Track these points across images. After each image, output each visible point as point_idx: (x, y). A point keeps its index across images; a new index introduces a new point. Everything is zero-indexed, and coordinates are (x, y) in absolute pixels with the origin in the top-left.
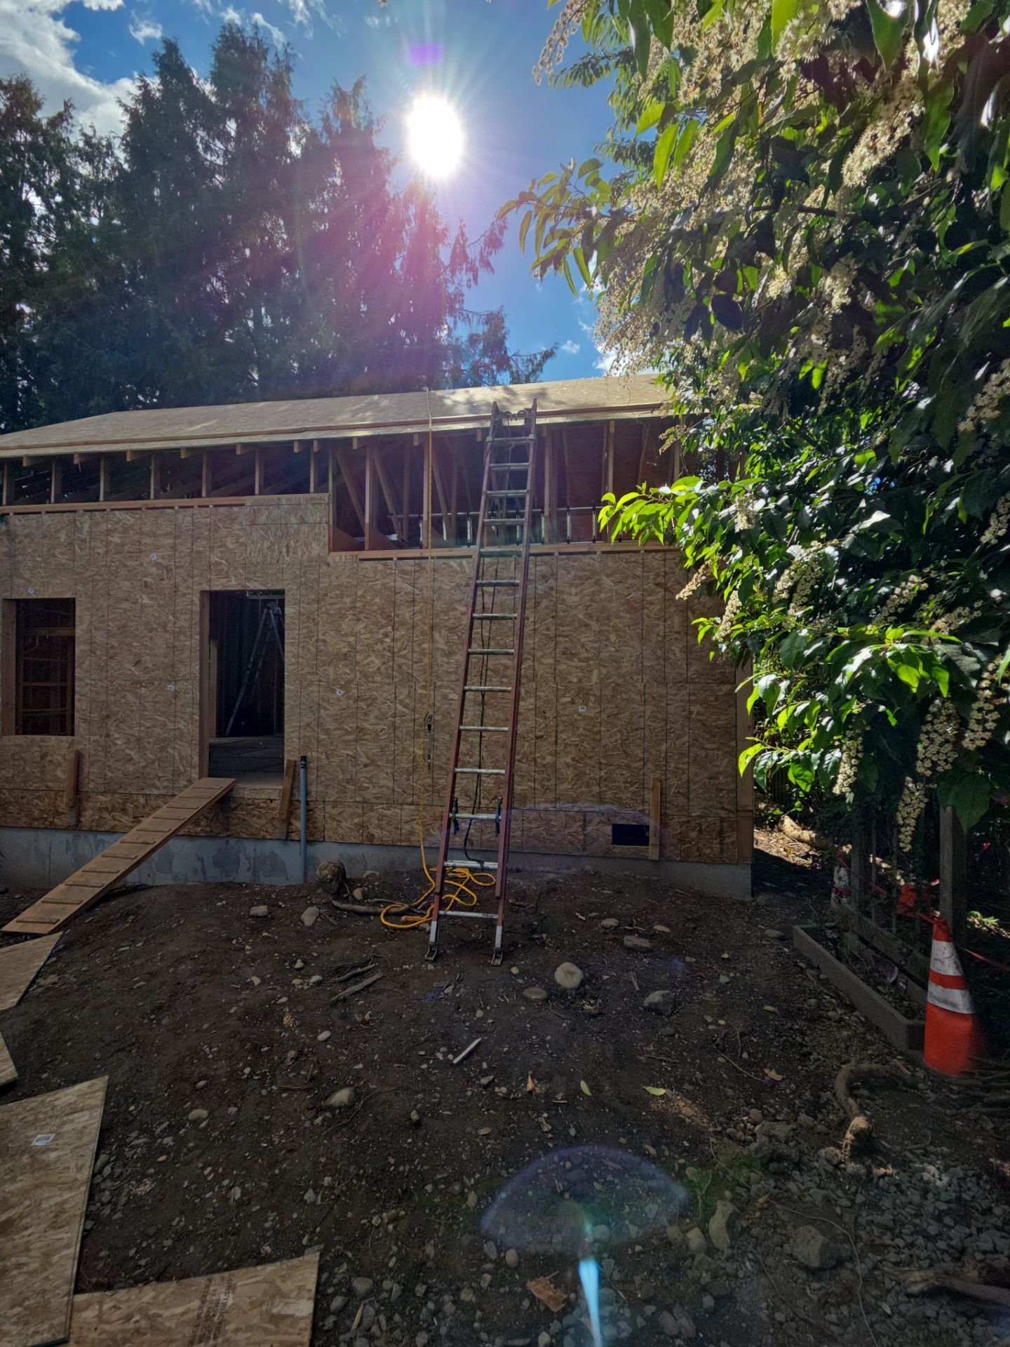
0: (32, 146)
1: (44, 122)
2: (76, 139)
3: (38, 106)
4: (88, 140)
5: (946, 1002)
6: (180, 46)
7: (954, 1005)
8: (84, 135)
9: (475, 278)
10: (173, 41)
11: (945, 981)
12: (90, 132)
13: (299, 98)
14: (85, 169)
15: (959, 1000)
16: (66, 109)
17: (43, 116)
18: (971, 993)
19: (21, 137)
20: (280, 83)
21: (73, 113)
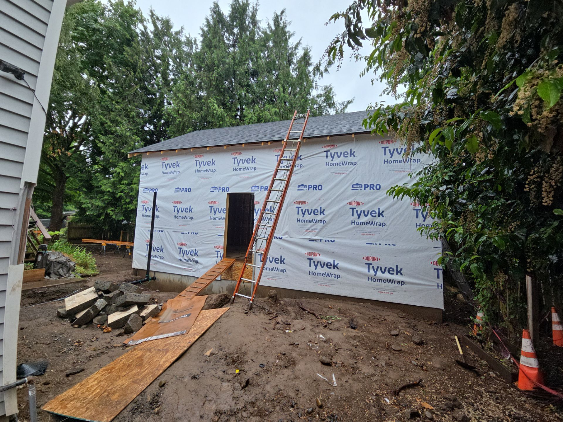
0: (170, 42)
1: (174, 33)
2: (183, 39)
3: (171, 28)
4: (187, 39)
5: (527, 363)
6: (219, 4)
7: (531, 364)
8: (186, 37)
9: (322, 76)
10: (216, 2)
11: (527, 355)
12: (188, 36)
13: (259, 19)
14: (186, 49)
15: (533, 363)
16: (181, 30)
17: (173, 30)
18: (539, 361)
19: (166, 38)
20: (254, 15)
21: (183, 31)
